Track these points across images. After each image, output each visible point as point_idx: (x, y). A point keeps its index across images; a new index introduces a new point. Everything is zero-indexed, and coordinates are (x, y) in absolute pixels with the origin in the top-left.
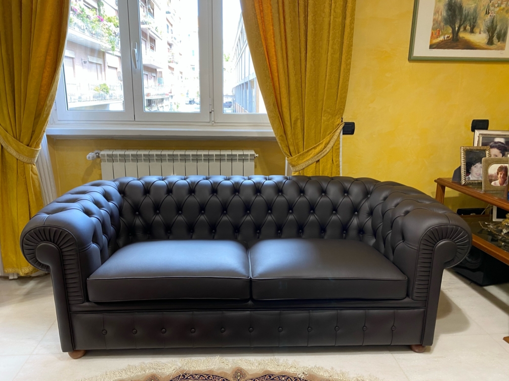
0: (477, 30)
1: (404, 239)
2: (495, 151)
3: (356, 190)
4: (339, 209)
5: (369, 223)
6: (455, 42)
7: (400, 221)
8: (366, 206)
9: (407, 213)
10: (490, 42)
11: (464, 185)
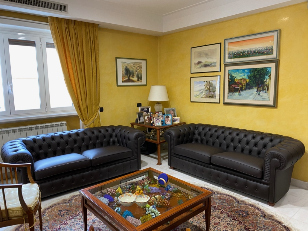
0: (134, 77)
1: (129, 140)
2: (145, 113)
3: (110, 130)
4: (106, 137)
5: (116, 139)
6: (129, 80)
7: (127, 135)
8: (114, 134)
9: (128, 133)
10: (138, 80)
11: (139, 124)
